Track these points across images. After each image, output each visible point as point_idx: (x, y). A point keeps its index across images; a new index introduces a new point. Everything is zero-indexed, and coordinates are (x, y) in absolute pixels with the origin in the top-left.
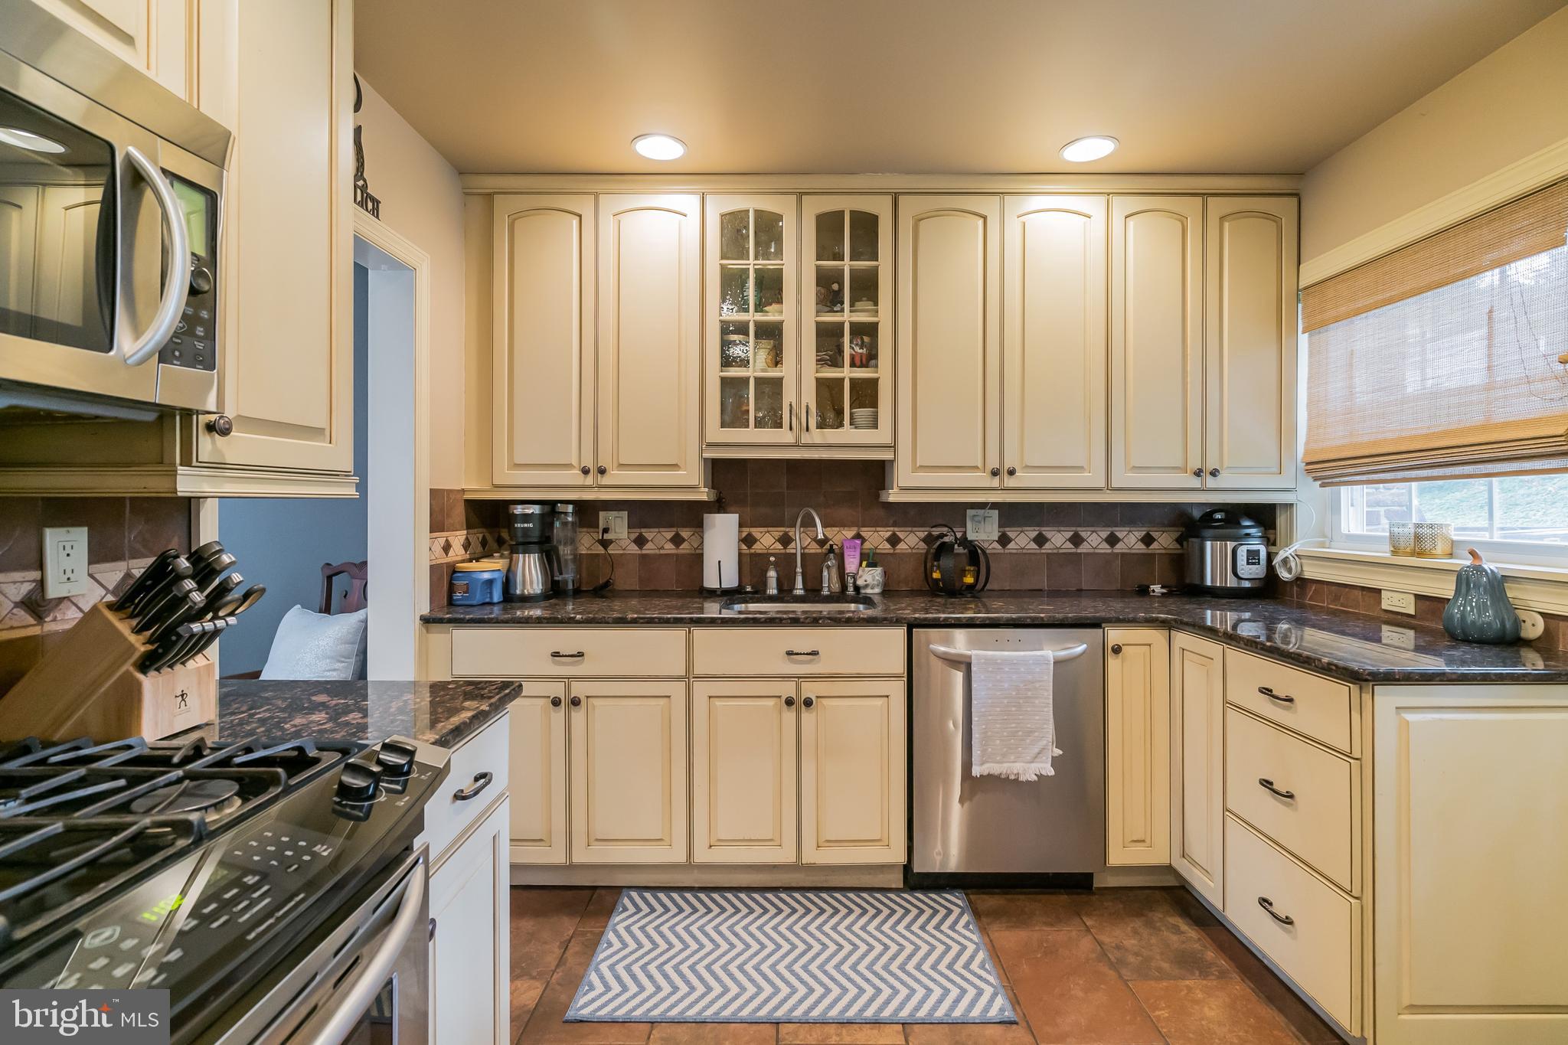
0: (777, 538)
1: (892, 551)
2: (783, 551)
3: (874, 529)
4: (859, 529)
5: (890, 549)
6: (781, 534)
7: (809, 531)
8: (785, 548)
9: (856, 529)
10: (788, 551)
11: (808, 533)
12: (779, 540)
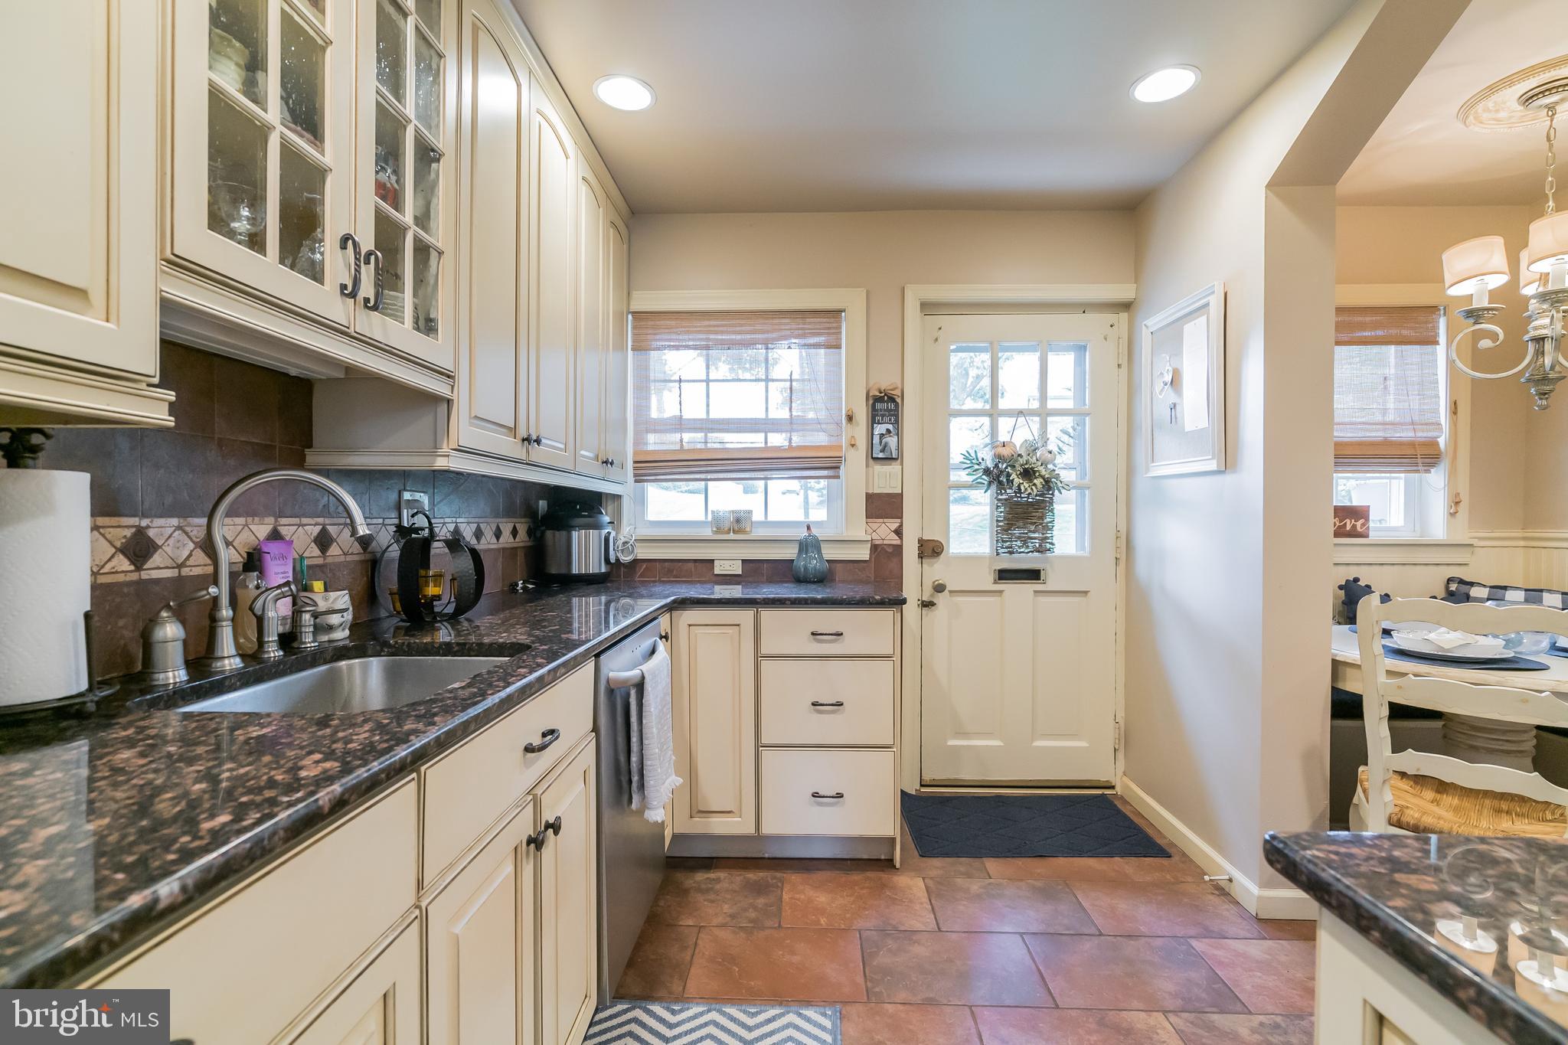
0: (118, 544)
1: (320, 561)
2: (134, 577)
3: (296, 520)
4: (276, 521)
5: (319, 557)
6: (128, 533)
7: (189, 525)
8: (139, 569)
9: (271, 520)
10: (145, 575)
11: (188, 529)
12: (123, 550)
